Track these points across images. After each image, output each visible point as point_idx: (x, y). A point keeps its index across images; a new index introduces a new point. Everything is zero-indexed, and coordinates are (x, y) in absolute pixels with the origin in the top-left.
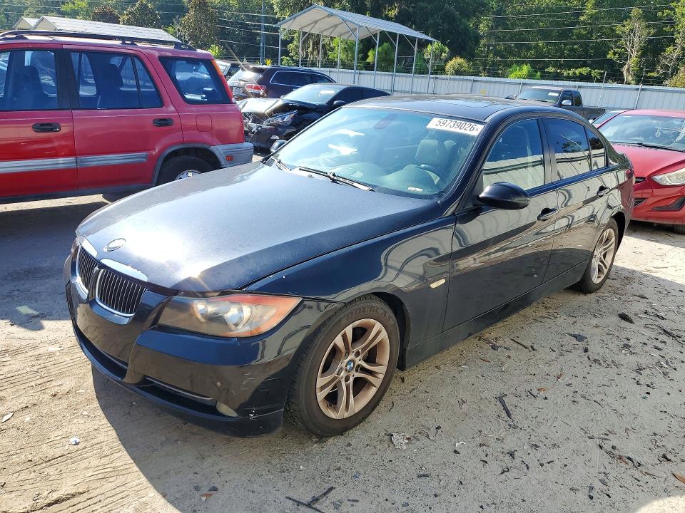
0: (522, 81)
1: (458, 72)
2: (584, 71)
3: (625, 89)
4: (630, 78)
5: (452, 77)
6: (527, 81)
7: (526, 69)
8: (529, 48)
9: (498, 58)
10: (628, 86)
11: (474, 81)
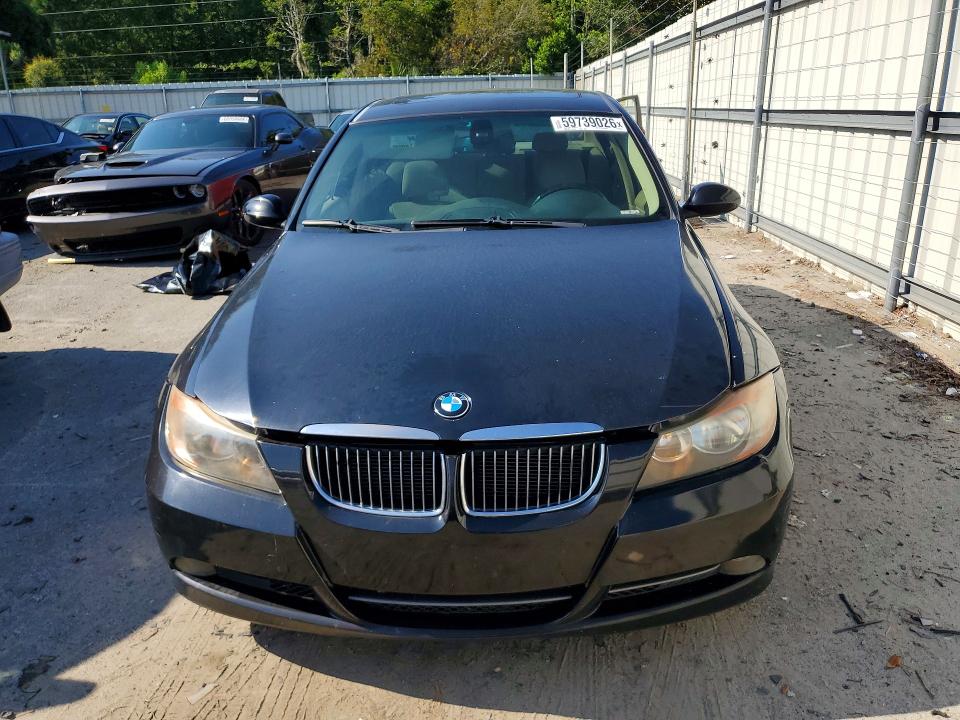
0: (162, 86)
1: (49, 82)
2: (249, 64)
3: (301, 85)
4: (307, 70)
5: (42, 90)
6: (171, 86)
7: (161, 68)
8: (116, 37)
9: (75, 56)
10: (306, 81)
11: (84, 93)
